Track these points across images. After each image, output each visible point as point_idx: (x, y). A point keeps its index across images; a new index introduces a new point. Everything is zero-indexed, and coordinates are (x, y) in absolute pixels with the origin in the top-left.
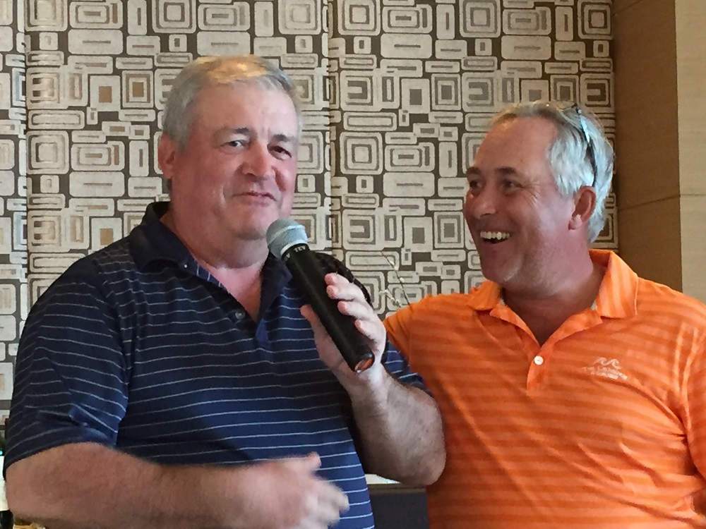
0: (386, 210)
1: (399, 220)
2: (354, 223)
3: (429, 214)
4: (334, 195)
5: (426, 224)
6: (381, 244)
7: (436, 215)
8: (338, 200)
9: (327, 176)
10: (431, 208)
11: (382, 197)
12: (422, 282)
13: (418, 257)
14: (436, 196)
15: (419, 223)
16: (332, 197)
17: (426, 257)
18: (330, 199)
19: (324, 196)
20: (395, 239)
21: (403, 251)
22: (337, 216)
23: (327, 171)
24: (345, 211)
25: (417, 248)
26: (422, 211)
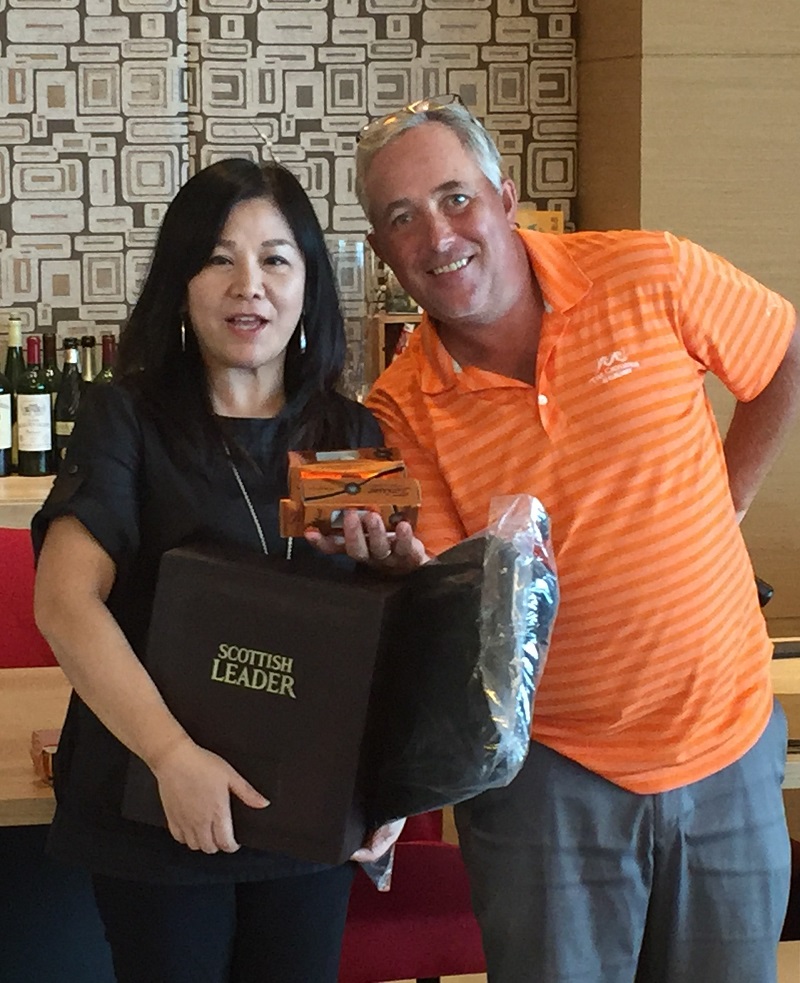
0: (261, 62)
1: (278, 75)
2: (217, 79)
3: (319, 67)
4: (192, 41)
5: (315, 81)
6: (253, 108)
7: (329, 69)
8: (197, 48)
9: (182, 15)
10: (322, 59)
11: (256, 44)
12: (309, 159)
13: (303, 126)
14: (329, 43)
15: (305, 80)
16: (188, 44)
17: (314, 125)
18: (185, 46)
19: (177, 42)
20: (273, 101)
21: (284, 117)
22: (194, 69)
23: (182, 8)
24: (205, 63)
25: (303, 114)
26: (310, 63)
